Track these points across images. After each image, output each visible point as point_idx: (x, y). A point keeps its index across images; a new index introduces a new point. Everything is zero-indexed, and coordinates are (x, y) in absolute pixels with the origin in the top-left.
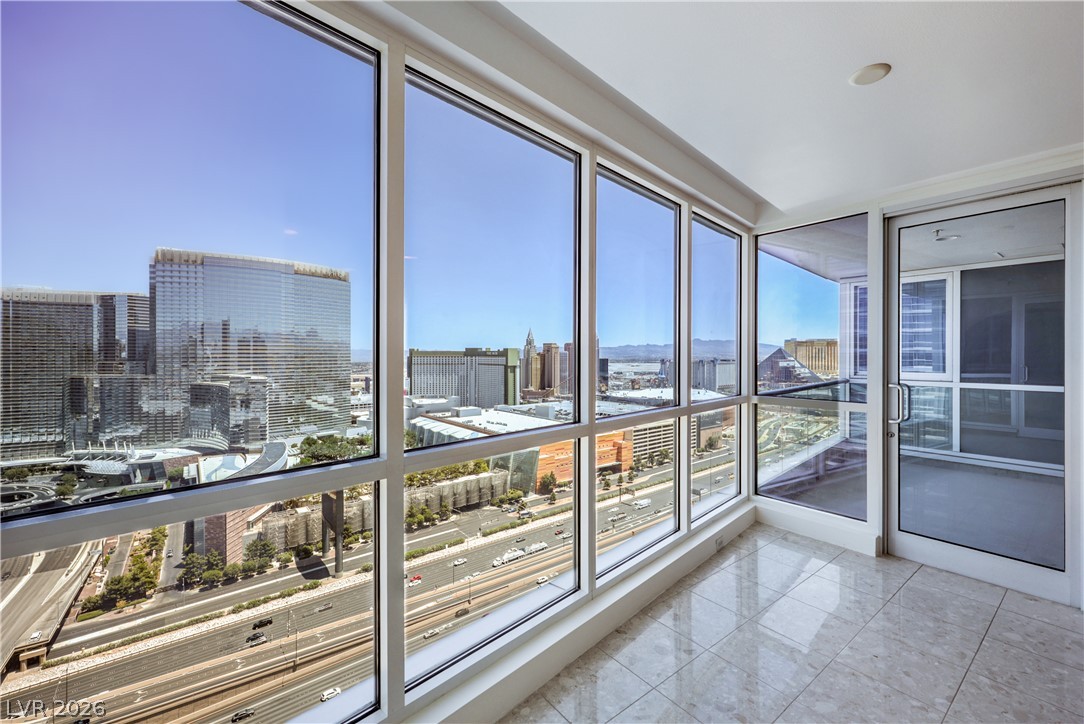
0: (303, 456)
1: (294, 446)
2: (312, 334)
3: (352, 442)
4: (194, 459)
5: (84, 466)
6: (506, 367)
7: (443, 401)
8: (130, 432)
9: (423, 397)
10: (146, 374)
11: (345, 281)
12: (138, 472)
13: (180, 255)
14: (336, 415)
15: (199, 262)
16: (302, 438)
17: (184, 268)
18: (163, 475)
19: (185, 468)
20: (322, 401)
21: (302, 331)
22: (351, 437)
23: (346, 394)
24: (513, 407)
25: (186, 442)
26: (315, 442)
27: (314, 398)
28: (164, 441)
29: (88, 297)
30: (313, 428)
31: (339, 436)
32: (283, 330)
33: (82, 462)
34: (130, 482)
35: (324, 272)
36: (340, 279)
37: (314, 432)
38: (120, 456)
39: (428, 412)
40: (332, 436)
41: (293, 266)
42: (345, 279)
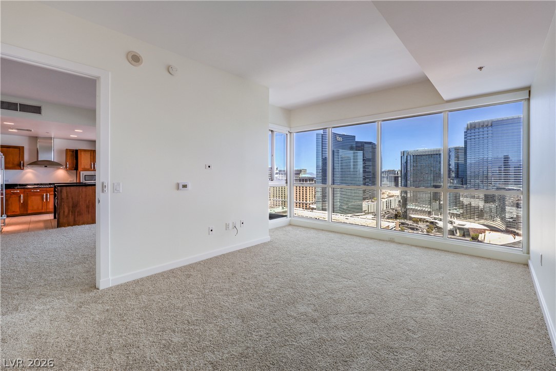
4: (483, 231)
5: (436, 223)
8: (455, 212)
10: (462, 184)
12: (458, 231)
13: (479, 123)
15: (490, 125)
17: (481, 130)
18: (469, 235)
19: (480, 235)
25: (482, 221)
28: (470, 218)
29: (439, 151)
33: (436, 221)
34: (454, 235)
38: (451, 221)
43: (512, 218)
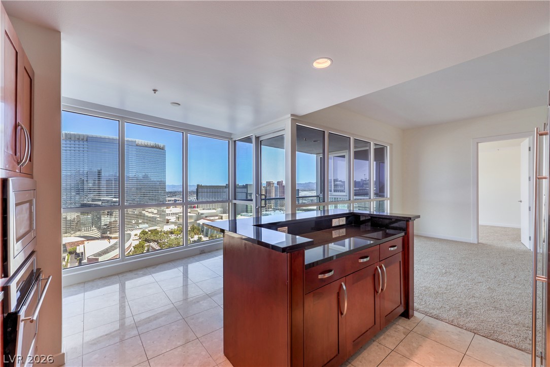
0: (141, 240)
1: (136, 235)
2: (146, 177)
3: (166, 233)
4: (82, 242)
6: (247, 194)
7: (214, 211)
9: (204, 209)
13: (75, 135)
14: (158, 219)
15: (85, 139)
16: (140, 231)
17: (77, 142)
18: (65, 251)
19: (78, 247)
20: (151, 212)
21: (140, 176)
22: (166, 230)
23: (163, 208)
24: (250, 214)
25: (78, 233)
26: (147, 233)
27: (146, 210)
28: (66, 233)
30: (147, 225)
31: (160, 230)
32: (132, 175)
35: (152, 145)
36: (160, 149)
37: (146, 228)
39: (206, 217)
40: (156, 230)
41: (135, 141)
42: (163, 149)
43: (106, 225)
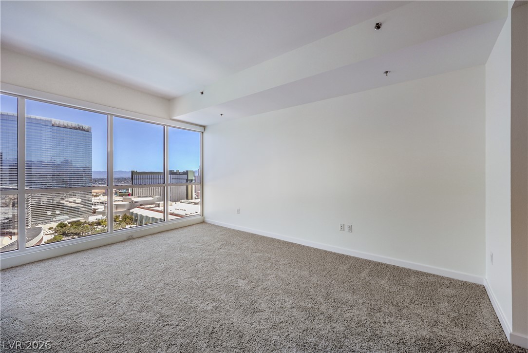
0: (56, 234)
1: (50, 229)
2: (66, 161)
3: (92, 224)
6: (187, 180)
7: (151, 199)
9: (138, 197)
11: (88, 132)
14: (83, 209)
16: (56, 224)
20: (73, 201)
21: (59, 160)
22: (91, 221)
23: (88, 196)
24: (191, 201)
26: (65, 225)
27: (66, 199)
30: (67, 217)
31: (83, 221)
32: (46, 159)
35: (73, 126)
36: (84, 130)
37: (66, 220)
39: (141, 205)
40: (79, 221)
41: (51, 121)
42: (88, 131)
43: (8, 219)
